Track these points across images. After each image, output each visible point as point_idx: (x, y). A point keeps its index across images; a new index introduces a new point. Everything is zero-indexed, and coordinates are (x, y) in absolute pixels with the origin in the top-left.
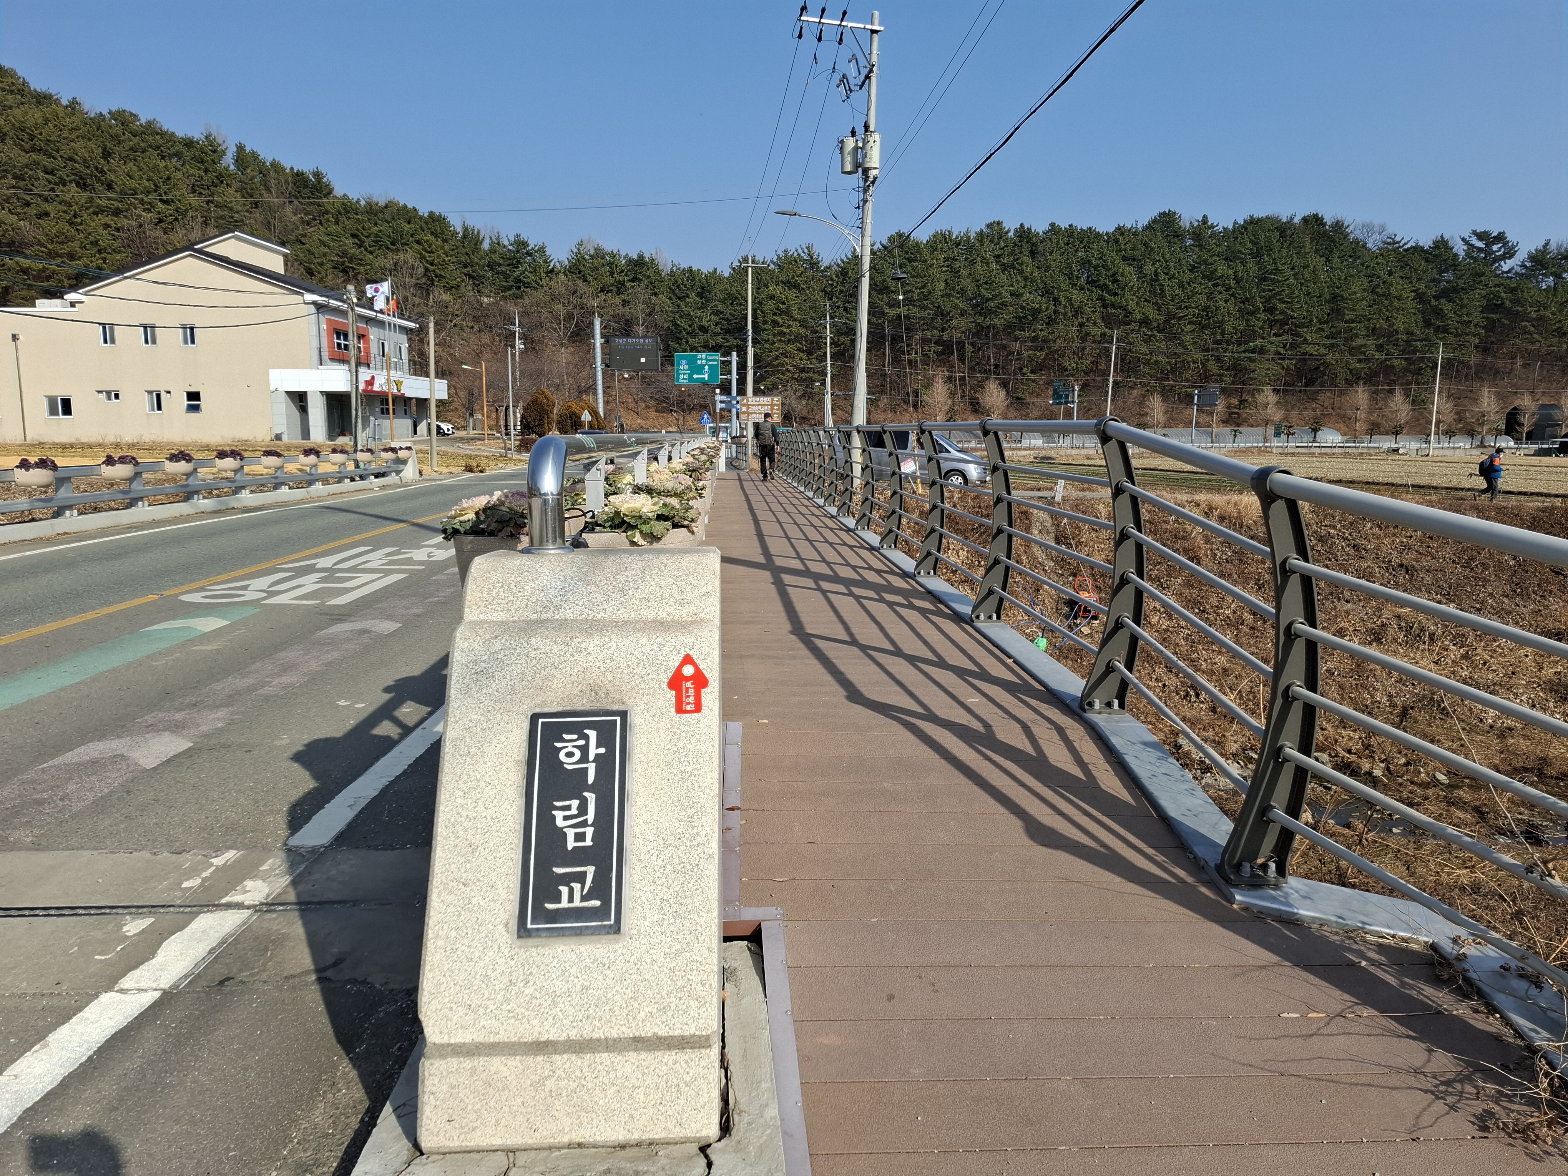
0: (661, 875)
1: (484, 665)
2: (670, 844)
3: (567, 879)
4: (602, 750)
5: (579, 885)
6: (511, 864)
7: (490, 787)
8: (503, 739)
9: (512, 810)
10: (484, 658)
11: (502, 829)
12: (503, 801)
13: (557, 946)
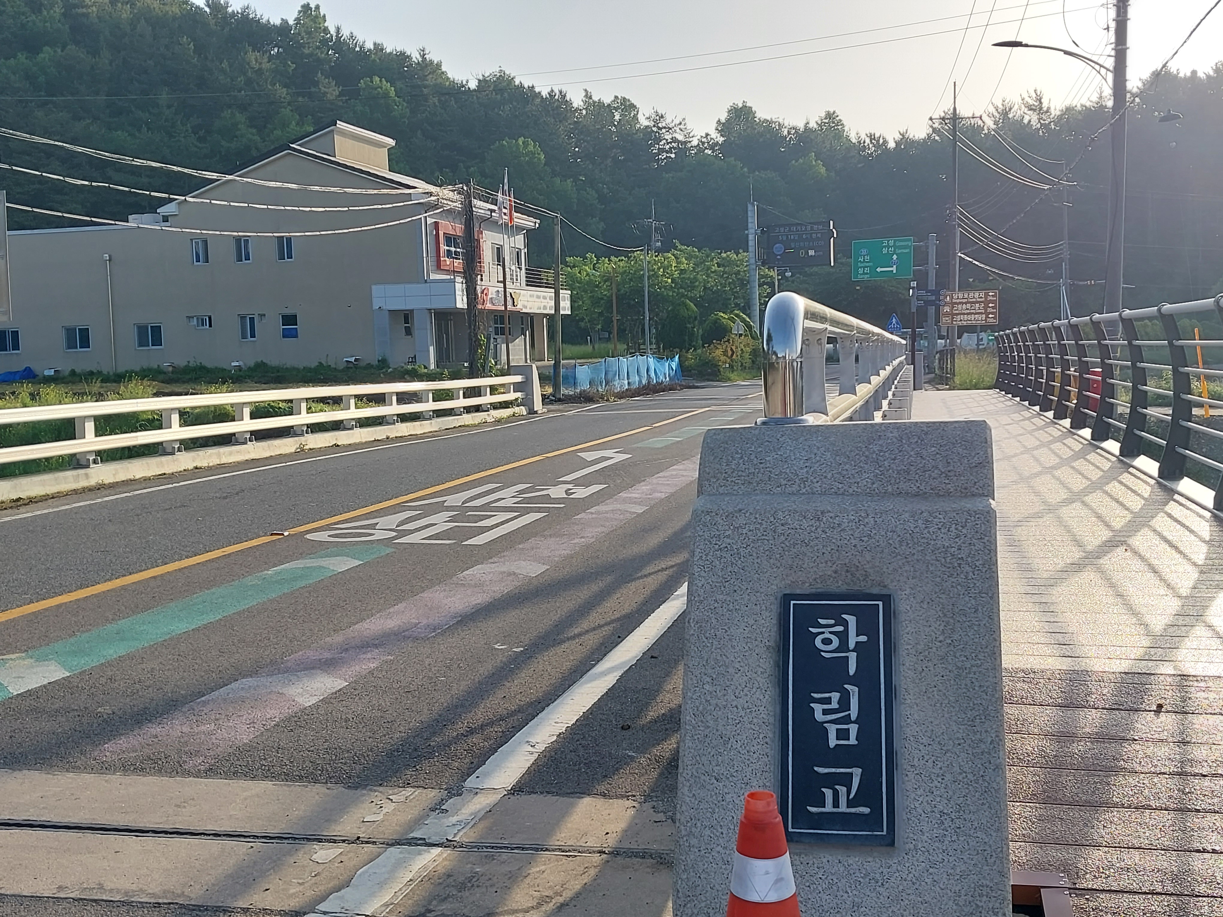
0: (939, 785)
1: (728, 541)
2: (948, 750)
3: (832, 781)
4: (863, 638)
5: (844, 789)
6: (766, 760)
7: (739, 674)
8: (752, 622)
9: (764, 701)
10: (727, 533)
11: (755, 720)
12: (754, 690)
13: (822, 855)
